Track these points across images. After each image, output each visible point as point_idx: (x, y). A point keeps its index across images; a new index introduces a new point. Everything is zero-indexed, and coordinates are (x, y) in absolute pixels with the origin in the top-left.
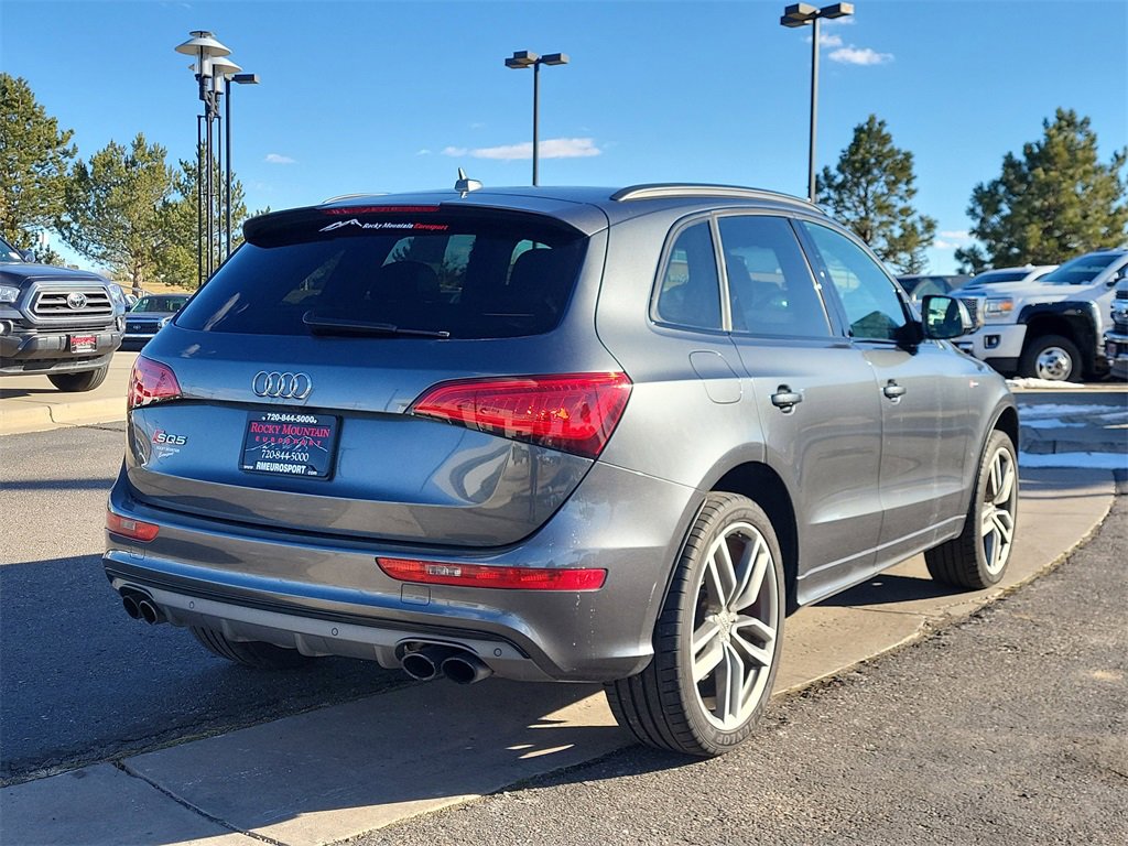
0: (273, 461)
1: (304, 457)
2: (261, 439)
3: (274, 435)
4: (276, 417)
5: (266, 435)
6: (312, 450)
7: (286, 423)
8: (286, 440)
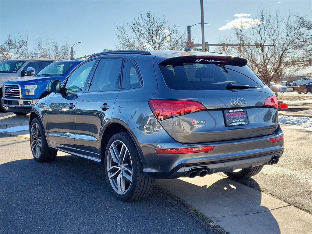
0: (235, 122)
1: (242, 120)
2: (230, 117)
3: (233, 116)
4: (232, 111)
5: (231, 116)
6: (243, 118)
7: (235, 112)
8: (236, 117)
